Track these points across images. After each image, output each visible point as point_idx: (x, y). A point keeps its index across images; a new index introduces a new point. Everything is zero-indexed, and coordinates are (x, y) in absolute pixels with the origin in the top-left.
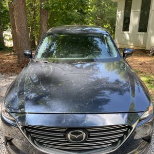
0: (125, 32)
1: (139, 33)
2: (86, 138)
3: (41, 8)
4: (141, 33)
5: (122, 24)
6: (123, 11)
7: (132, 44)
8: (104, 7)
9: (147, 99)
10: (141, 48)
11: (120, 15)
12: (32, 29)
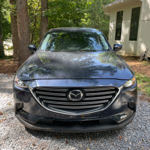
0: (117, 41)
1: (130, 41)
2: (83, 97)
3: (41, 16)
4: (132, 41)
5: (114, 34)
6: (115, 23)
7: (124, 52)
8: (98, 19)
9: (131, 73)
10: (132, 55)
11: (112, 26)
12: (32, 35)
